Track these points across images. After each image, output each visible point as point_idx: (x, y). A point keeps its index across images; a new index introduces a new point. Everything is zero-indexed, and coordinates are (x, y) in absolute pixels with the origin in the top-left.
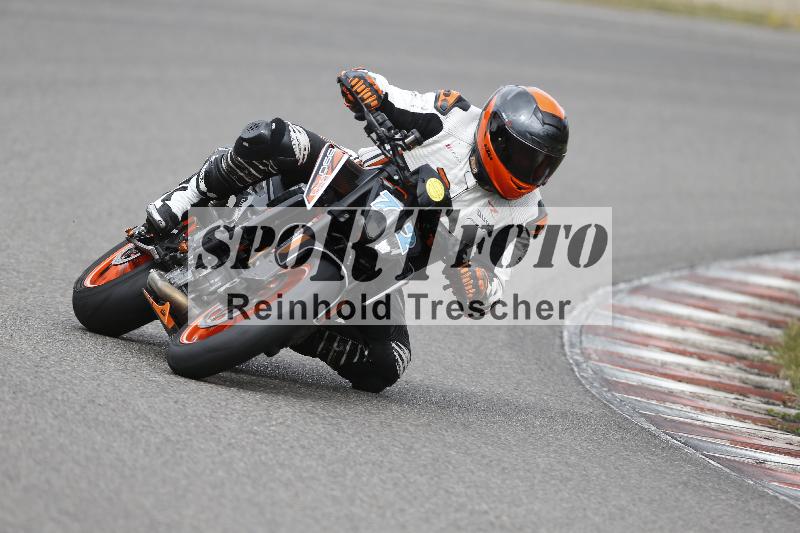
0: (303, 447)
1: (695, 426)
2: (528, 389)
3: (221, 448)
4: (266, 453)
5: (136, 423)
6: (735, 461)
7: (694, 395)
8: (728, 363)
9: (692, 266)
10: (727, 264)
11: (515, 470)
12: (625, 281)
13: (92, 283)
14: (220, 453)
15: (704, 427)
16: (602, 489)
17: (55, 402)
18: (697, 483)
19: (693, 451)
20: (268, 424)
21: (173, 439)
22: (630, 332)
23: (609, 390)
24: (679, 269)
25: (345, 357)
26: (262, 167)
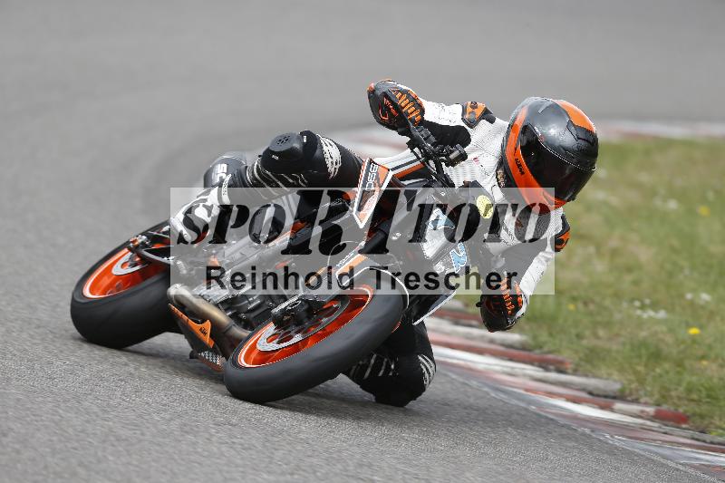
25: (369, 371)
26: (291, 181)
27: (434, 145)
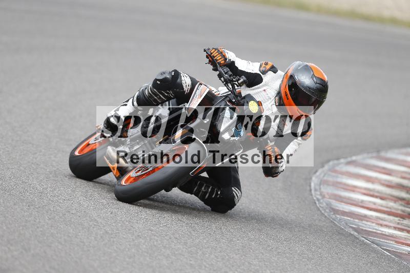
0: (176, 238)
1: (377, 233)
2: (292, 212)
3: (134, 237)
4: (157, 241)
5: (91, 223)
6: (397, 252)
7: (378, 218)
8: (395, 202)
9: (378, 151)
10: (396, 151)
12: (343, 158)
13: (79, 153)
14: (133, 240)
15: (382, 234)
16: (329, 265)
17: (50, 212)
19: (376, 246)
21: (110, 232)
22: (345, 184)
23: (334, 214)
25: (208, 195)
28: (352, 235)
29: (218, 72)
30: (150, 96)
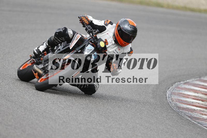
0: (99, 124)
4: (90, 125)
5: (56, 117)
7: (201, 111)
9: (200, 77)
11: (154, 130)
12: (183, 81)
14: (78, 125)
16: (176, 135)
17: (35, 112)
18: (201, 133)
19: (200, 125)
20: (90, 118)
21: (66, 121)
22: (184, 94)
23: (178, 109)
24: (197, 78)
25: (83, 86)
26: (61, 39)
27: (91, 29)
28: (188, 119)
29: (85, 28)
30: (54, 40)
